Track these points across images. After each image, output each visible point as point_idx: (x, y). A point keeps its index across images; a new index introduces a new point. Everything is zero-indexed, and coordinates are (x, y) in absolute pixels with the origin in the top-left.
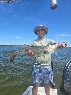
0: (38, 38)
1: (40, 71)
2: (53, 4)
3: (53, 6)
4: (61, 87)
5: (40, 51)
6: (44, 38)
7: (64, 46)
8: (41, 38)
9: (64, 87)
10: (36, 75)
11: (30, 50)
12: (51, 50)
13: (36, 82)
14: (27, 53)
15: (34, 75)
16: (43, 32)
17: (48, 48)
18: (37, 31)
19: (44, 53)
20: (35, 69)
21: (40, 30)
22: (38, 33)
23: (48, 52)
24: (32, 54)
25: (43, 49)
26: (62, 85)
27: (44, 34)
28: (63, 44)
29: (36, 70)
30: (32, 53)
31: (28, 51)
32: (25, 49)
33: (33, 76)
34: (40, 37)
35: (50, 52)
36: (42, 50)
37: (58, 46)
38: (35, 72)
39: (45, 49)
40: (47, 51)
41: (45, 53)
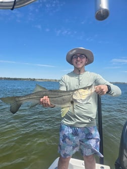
0: (73, 70)
1: (75, 133)
2: (101, 8)
3: (102, 13)
4: (118, 162)
5: (64, 100)
6: (85, 71)
7: (104, 92)
8: (80, 71)
9: (123, 162)
10: (67, 140)
11: (45, 97)
12: (83, 99)
13: (67, 153)
14: (40, 102)
15: (62, 140)
16: (84, 60)
17: (78, 94)
18: (72, 58)
19: (70, 103)
20: (66, 128)
21: (78, 55)
22: (74, 61)
23: (78, 101)
24: (48, 105)
25: (68, 96)
26: (118, 158)
27: (86, 64)
28: (102, 88)
29: (68, 131)
30: (49, 103)
31: (42, 99)
32: (36, 95)
33: (61, 142)
34: (78, 69)
35: (81, 102)
36: (66, 97)
37: (95, 91)
38: (65, 135)
39: (72, 96)
40: (76, 100)
41: (72, 102)
